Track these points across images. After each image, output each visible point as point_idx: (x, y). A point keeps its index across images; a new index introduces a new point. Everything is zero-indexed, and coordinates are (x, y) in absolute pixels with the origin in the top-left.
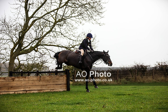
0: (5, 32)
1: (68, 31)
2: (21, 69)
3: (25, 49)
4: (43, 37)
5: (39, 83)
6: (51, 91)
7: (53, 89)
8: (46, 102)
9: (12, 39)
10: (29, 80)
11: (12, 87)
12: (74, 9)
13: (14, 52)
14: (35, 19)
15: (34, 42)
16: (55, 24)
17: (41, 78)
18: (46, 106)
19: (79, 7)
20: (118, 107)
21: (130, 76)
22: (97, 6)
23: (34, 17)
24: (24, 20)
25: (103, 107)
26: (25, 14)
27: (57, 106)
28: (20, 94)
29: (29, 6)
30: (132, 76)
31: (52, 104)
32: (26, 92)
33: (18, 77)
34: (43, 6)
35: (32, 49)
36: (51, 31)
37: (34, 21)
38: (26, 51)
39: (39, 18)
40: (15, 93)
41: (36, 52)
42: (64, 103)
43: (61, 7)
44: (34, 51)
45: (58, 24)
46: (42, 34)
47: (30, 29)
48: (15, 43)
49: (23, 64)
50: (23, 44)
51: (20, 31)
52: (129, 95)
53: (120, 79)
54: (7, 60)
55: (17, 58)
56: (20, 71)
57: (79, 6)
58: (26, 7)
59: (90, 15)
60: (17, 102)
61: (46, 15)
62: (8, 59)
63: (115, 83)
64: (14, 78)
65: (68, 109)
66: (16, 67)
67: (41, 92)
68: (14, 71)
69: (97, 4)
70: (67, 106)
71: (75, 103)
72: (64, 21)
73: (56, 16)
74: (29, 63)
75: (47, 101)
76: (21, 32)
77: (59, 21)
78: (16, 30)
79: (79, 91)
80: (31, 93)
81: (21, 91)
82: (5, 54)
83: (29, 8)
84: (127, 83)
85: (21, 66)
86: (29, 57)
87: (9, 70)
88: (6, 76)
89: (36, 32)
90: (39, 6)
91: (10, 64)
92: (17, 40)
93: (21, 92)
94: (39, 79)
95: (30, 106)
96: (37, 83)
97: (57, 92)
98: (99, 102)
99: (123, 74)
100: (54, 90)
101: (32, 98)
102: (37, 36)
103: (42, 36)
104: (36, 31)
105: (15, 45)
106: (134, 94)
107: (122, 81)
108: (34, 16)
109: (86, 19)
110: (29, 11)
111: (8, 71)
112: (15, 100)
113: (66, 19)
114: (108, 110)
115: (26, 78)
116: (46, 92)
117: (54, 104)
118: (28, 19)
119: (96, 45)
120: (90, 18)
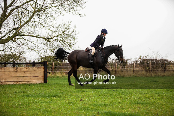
3: (2, 39)
4: (21, 27)
5: (16, 74)
6: (27, 83)
7: (30, 81)
8: (22, 94)
10: (5, 72)
14: (13, 7)
15: (12, 32)
16: (34, 14)
17: (18, 69)
18: (21, 99)
20: (95, 101)
25: (81, 100)
26: (3, 3)
27: (33, 98)
30: (112, 70)
31: (27, 96)
32: (1, 84)
35: (10, 39)
36: (30, 20)
37: (12, 10)
38: (3, 41)
39: (18, 7)
41: (14, 42)
42: (40, 95)
44: (11, 41)
45: (37, 14)
46: (21, 23)
47: (8, 18)
53: (100, 72)
59: (71, 5)
61: (25, 4)
65: (44, 102)
67: (18, 83)
70: (43, 99)
72: (44, 11)
75: (23, 93)
77: (39, 11)
79: (56, 84)
80: (6, 85)
86: (6, 47)
89: (14, 21)
94: (16, 70)
95: (5, 98)
96: (13, 74)
97: (34, 84)
98: (76, 96)
100: (31, 83)
101: (8, 90)
102: (15, 25)
103: (20, 25)
107: (102, 74)
108: (12, 5)
109: (67, 9)
113: (46, 9)
114: (85, 104)
115: (2, 69)
116: (22, 84)
117: (30, 96)
118: (6, 7)
119: (76, 36)
120: (70, 9)
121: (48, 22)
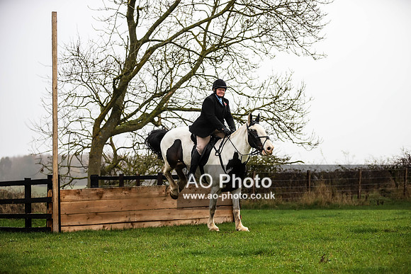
0: (80, 79)
1: (235, 73)
2: (119, 168)
3: (129, 120)
4: (173, 90)
5: (165, 202)
6: (193, 222)
7: (199, 219)
8: (180, 250)
9: (96, 94)
10: (138, 197)
11: (96, 213)
12: (249, 18)
13: (101, 127)
14: (152, 44)
15: (152, 102)
16: (202, 56)
18: (180, 260)
19: (261, 14)
20: (357, 261)
21: (391, 186)
22: (307, 10)
23: (149, 41)
24: (127, 48)
25: (322, 261)
26: (128, 33)
27: (207, 259)
28: (116, 230)
29: (138, 13)
30: (397, 185)
31: (194, 254)
32: (131, 227)
33: (111, 189)
34: (174, 13)
35: (147, 119)
36: (193, 73)
37: (151, 51)
38: (131, 125)
39: (164, 43)
40: (106, 228)
41: (157, 126)
42: (224, 252)
43: (218, 15)
44: (150, 123)
46: (172, 81)
47: (141, 70)
48: (105, 105)
49: (125, 157)
50: (123, 108)
51: (117, 74)
52: (386, 231)
53: (367, 192)
54: (84, 148)
55: (109, 141)
56: (118, 174)
57: (261, 12)
58: (130, 17)
59: (290, 33)
60: (109, 249)
61: (181, 36)
62: (86, 145)
63: (354, 201)
64: (101, 190)
65: (233, 266)
66: (107, 165)
67: (170, 224)
68: (101, 174)
69: (306, 5)
70: (232, 260)
71: (251, 253)
72: (226, 49)
73: (205, 38)
74: (139, 154)
75: (184, 247)
76: (118, 78)
77: (214, 49)
78: (106, 72)
79: (263, 223)
80: (143, 228)
81: (119, 222)
82: (80, 132)
83: (138, 18)
84: (382, 203)
85: (119, 160)
87: (89, 172)
88: (82, 185)
89: (157, 77)
90: (163, 14)
91: (91, 156)
92: (110, 99)
93: (120, 226)
94: (164, 193)
95: (142, 259)
96: (159, 203)
98: (310, 249)
99: (373, 181)
100: (202, 221)
101: (147, 241)
102: (159, 86)
103: (170, 86)
104: (156, 74)
105: (104, 110)
106: (398, 228)
107: (372, 197)
108: (150, 38)
109: (280, 43)
110: (138, 25)
111: (86, 175)
112: (104, 246)
113: (230, 44)
114: (331, 268)
115: (132, 190)
116: (181, 226)
117: (200, 253)
118: (135, 44)
119: (305, 107)
120: (289, 42)
121: (237, 76)
